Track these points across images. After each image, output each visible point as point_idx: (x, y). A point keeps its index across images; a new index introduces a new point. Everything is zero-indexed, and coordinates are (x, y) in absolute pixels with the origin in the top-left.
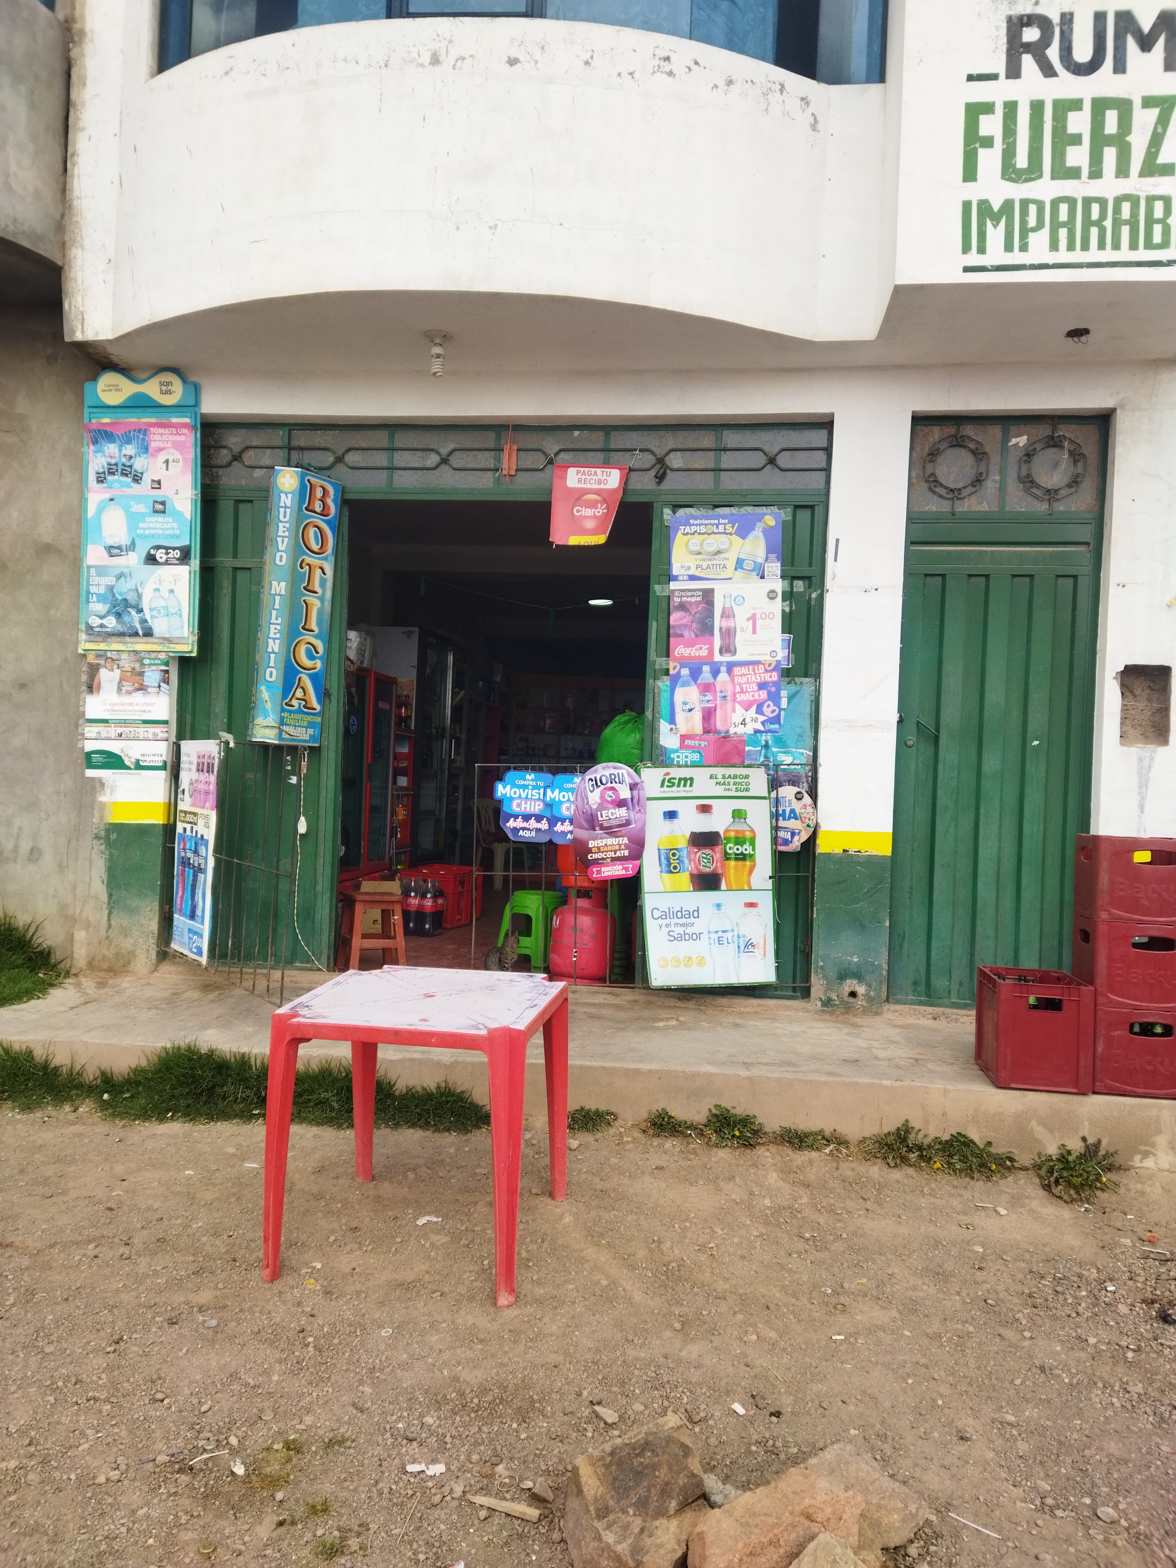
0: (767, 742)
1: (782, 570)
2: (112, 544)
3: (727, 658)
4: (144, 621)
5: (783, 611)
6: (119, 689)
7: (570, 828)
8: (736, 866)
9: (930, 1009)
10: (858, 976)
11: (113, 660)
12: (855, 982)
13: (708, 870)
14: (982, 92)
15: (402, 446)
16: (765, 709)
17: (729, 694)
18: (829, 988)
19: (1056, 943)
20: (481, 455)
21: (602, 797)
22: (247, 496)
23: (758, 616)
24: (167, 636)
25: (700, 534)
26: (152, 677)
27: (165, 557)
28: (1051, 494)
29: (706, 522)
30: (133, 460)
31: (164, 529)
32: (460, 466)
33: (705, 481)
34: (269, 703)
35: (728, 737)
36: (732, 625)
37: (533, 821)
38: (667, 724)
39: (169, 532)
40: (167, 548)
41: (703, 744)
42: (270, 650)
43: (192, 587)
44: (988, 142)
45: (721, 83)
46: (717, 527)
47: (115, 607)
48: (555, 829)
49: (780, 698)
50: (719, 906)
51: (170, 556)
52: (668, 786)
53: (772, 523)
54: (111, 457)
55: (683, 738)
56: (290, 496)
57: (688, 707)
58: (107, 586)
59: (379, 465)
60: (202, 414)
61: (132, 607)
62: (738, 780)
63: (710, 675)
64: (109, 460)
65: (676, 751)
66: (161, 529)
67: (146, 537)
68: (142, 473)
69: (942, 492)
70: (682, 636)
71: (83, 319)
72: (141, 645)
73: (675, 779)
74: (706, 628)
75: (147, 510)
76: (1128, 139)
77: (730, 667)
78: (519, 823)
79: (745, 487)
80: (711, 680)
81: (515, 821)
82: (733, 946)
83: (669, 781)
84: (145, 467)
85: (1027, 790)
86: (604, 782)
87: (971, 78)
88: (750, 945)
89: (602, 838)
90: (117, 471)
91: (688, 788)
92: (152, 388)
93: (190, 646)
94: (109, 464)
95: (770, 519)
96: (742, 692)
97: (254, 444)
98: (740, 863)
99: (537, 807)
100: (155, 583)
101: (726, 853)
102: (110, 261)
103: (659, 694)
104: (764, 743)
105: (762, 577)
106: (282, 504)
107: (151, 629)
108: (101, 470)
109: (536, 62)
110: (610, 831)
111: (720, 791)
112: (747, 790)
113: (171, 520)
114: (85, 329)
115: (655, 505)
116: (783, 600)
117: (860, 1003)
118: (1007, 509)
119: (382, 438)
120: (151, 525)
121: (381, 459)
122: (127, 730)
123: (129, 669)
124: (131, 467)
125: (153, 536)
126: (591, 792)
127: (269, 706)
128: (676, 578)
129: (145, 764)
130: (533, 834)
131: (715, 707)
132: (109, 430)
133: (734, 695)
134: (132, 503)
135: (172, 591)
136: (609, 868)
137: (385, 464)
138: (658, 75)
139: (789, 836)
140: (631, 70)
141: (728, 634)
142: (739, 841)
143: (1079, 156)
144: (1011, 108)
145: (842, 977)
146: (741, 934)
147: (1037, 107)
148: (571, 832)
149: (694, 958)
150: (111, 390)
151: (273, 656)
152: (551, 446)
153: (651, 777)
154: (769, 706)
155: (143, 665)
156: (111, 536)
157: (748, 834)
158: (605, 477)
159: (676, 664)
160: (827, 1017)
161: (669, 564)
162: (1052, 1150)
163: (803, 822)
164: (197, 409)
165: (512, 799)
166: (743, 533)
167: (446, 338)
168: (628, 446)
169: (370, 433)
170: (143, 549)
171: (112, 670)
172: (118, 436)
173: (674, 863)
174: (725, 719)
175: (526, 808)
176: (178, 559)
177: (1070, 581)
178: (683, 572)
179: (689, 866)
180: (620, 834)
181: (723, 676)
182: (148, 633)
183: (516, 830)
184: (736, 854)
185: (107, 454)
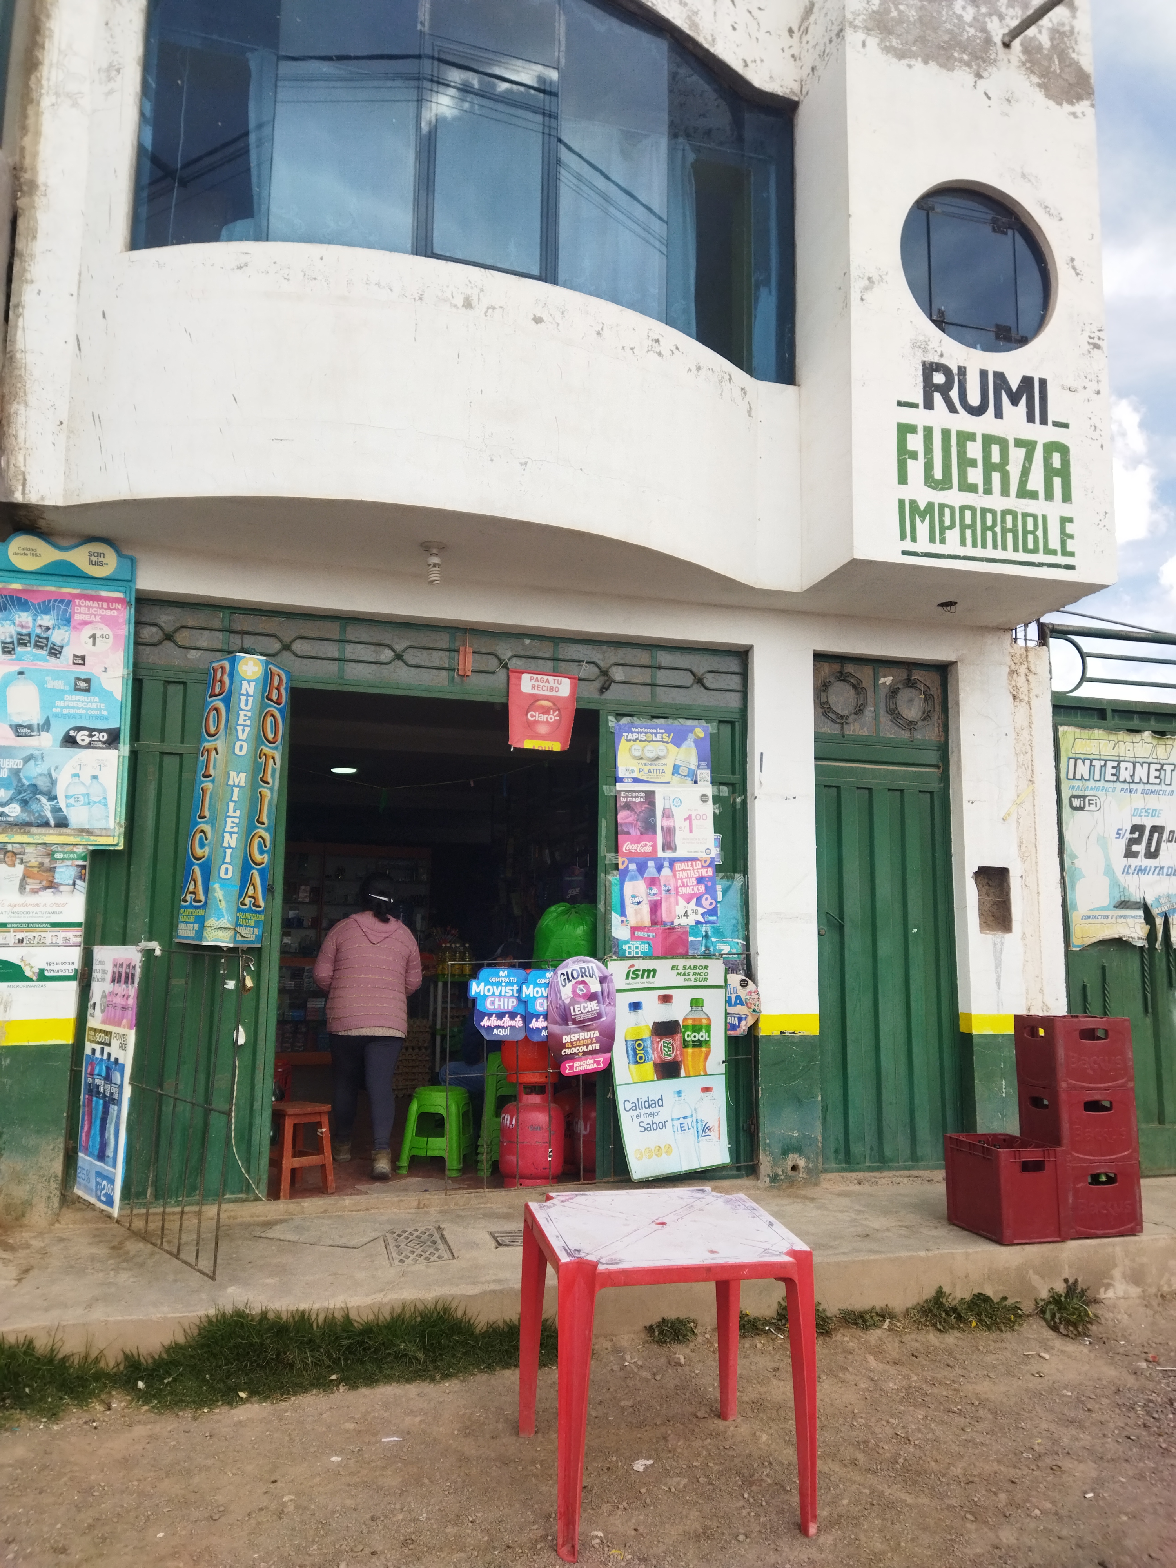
0: (706, 932)
1: (712, 777)
2: (20, 722)
3: (669, 854)
4: (57, 810)
5: (714, 813)
6: (22, 887)
7: (545, 1024)
8: (693, 1053)
9: (854, 1175)
10: (798, 1150)
11: (15, 854)
12: (796, 1156)
13: (669, 1058)
14: (908, 416)
15: (353, 639)
16: (703, 902)
17: (672, 888)
18: (775, 1164)
19: (939, 1104)
20: (436, 654)
21: (574, 992)
22: (182, 677)
23: (693, 817)
24: (87, 827)
25: (641, 741)
26: (66, 873)
27: (87, 740)
28: (910, 725)
29: (646, 730)
30: (50, 632)
31: (87, 709)
32: (414, 663)
33: (643, 695)
34: (223, 903)
35: (674, 928)
36: (672, 824)
37: (507, 1018)
38: (618, 917)
39: (94, 712)
40: (91, 731)
41: (651, 935)
42: (225, 844)
43: (120, 773)
44: (914, 455)
45: (694, 368)
46: (656, 736)
47: (20, 793)
48: (531, 1026)
49: (716, 891)
50: (679, 1092)
51: (94, 739)
52: (632, 978)
53: (702, 735)
54: (22, 627)
55: (634, 929)
56: (253, 684)
57: (637, 900)
58: (11, 770)
59: (329, 656)
60: (138, 591)
61: (42, 793)
62: (697, 971)
63: (655, 870)
64: (19, 629)
65: (627, 942)
66: (83, 709)
67: (64, 716)
68: (62, 647)
69: (834, 716)
70: (628, 833)
71: (25, 480)
72: (52, 837)
73: (639, 970)
74: (649, 827)
75: (67, 688)
76: (1007, 468)
77: (672, 862)
78: (493, 1022)
79: (677, 702)
80: (656, 875)
81: (489, 1019)
82: (693, 1131)
83: (634, 973)
84: (66, 641)
85: (912, 972)
86: (575, 976)
87: (900, 404)
88: (706, 1128)
89: (575, 1033)
90: (29, 642)
91: (651, 979)
92: (79, 557)
93: (116, 839)
94: (19, 634)
95: (700, 730)
96: (683, 886)
97: (190, 624)
98: (697, 1050)
99: (511, 1004)
100: (73, 767)
101: (685, 1041)
102: (61, 423)
103: (610, 887)
104: (704, 934)
105: (696, 782)
106: (243, 692)
107: (65, 818)
108: (9, 640)
109: (558, 324)
110: (583, 1025)
111: (680, 981)
112: (706, 980)
113: (97, 699)
114: (27, 491)
115: (601, 712)
116: (714, 804)
117: (801, 1175)
118: (882, 735)
119: (333, 630)
120: (71, 704)
121: (332, 650)
122: (30, 935)
123: (36, 864)
124: (47, 639)
125: (74, 716)
126: (564, 986)
127: (223, 906)
128: (621, 780)
129: (52, 974)
130: (508, 1032)
131: (661, 900)
132: (23, 597)
133: (677, 888)
134: (48, 678)
135: (95, 777)
136: (581, 1063)
137: (336, 655)
138: (651, 353)
139: (736, 1021)
140: (632, 346)
141: (669, 832)
142: (697, 1029)
143: (975, 475)
144: (928, 431)
145: (785, 1152)
146: (699, 1118)
147: (946, 434)
148: (546, 1028)
149: (663, 1147)
150: (27, 555)
151: (229, 851)
152: (505, 651)
153: (617, 969)
154: (707, 899)
155: (53, 860)
156: (19, 713)
157: (704, 1022)
158: (556, 685)
159: (624, 859)
160: (775, 1192)
161: (615, 767)
162: (1044, 1294)
163: (749, 1008)
164: (130, 584)
165: (485, 997)
166: (678, 741)
167: (442, 548)
168: (575, 657)
169: (319, 623)
170: (59, 730)
171: (14, 866)
172: (33, 604)
173: (640, 1053)
174: (669, 911)
175: (499, 1006)
176: (104, 743)
177: (928, 795)
178: (627, 775)
179: (653, 1056)
180: (591, 1027)
181: (666, 871)
182: (62, 823)
183: (490, 1029)
184: (693, 1042)
185: (17, 623)
